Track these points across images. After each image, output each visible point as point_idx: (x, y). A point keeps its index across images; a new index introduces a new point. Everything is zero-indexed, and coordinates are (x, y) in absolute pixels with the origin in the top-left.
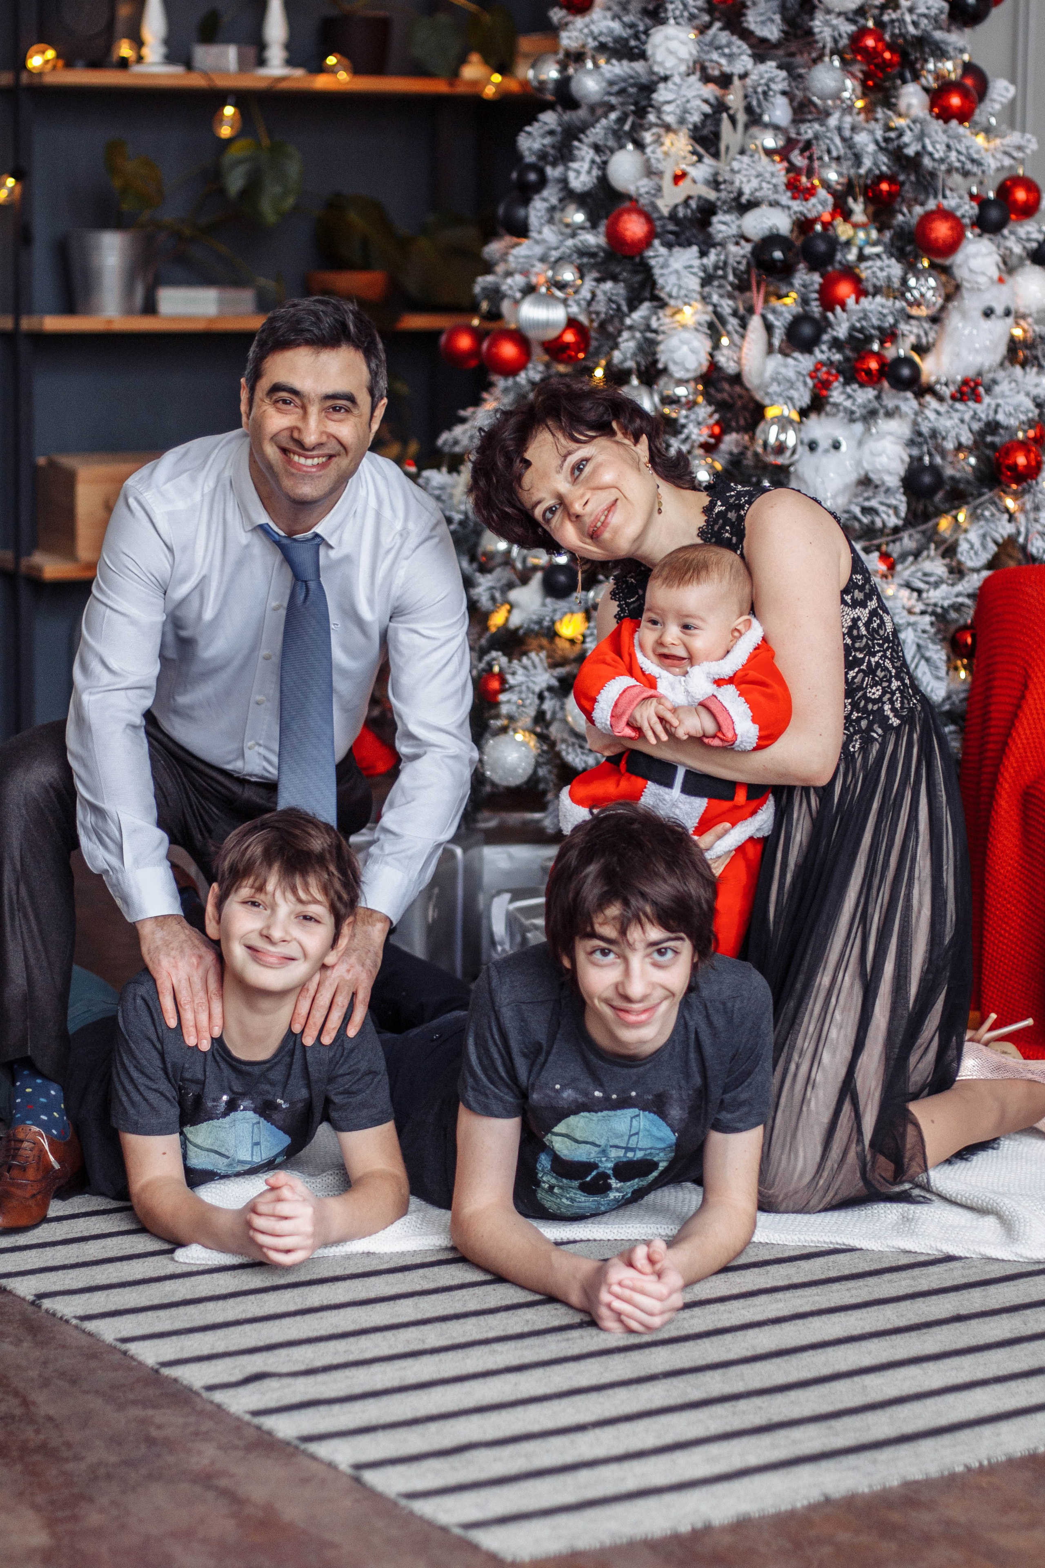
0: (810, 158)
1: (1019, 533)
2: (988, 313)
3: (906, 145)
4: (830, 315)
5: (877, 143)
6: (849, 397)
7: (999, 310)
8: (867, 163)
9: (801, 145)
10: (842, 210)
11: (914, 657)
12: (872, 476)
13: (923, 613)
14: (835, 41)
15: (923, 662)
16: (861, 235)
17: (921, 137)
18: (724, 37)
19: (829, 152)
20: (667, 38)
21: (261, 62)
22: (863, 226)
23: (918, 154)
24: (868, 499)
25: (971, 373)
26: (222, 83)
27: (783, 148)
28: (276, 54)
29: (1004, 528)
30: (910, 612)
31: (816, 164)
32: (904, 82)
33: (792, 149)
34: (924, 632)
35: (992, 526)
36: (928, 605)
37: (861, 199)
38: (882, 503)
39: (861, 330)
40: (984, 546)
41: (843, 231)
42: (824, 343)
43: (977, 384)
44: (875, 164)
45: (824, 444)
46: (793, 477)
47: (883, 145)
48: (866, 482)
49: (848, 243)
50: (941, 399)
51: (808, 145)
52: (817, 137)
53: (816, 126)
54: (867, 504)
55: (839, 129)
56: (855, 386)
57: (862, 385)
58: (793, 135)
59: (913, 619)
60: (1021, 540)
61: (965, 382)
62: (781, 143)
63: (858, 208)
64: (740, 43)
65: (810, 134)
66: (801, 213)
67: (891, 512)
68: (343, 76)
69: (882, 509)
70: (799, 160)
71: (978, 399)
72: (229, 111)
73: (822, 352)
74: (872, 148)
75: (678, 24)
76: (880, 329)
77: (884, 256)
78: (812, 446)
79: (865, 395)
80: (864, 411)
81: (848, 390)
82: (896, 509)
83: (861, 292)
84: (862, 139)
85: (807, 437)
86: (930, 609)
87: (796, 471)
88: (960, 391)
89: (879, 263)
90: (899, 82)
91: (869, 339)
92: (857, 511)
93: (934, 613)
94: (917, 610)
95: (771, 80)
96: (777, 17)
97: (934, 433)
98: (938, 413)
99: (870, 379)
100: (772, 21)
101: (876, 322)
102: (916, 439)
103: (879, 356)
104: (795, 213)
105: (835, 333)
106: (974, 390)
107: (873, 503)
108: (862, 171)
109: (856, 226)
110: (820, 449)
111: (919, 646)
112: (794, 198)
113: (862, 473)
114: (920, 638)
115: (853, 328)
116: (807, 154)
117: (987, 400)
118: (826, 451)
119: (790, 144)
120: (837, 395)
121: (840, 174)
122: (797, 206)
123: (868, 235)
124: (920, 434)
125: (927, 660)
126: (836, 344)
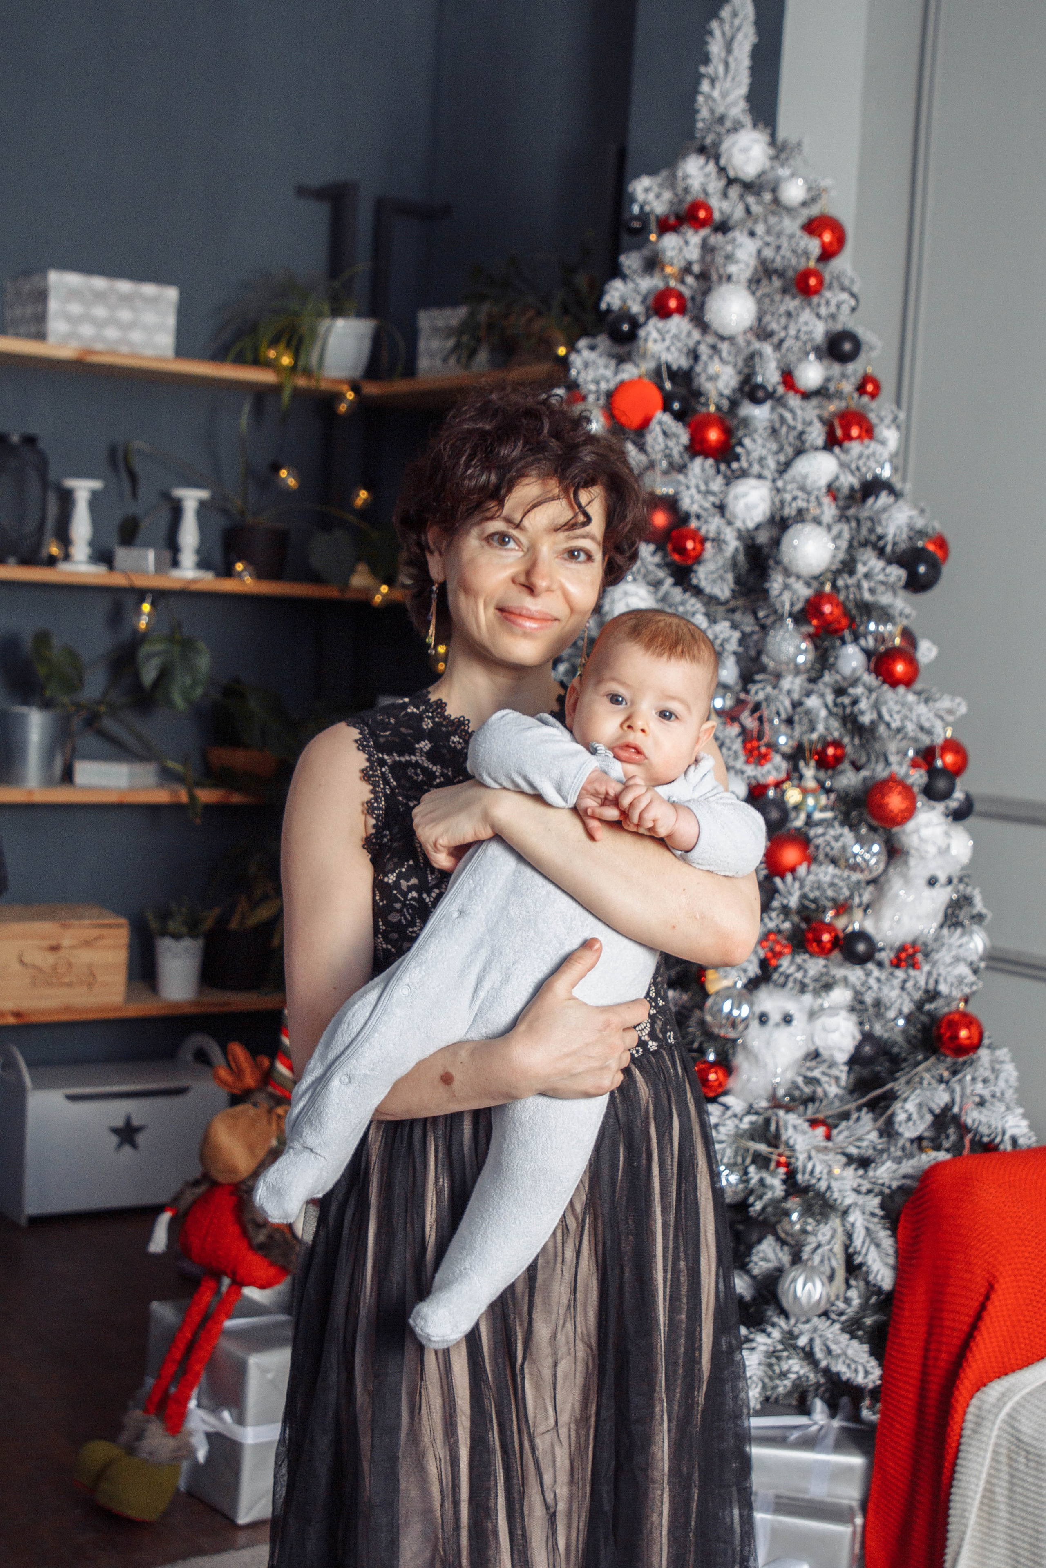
0: (761, 719)
1: (953, 1102)
2: (932, 882)
3: (862, 713)
4: (778, 880)
5: (826, 706)
6: (799, 968)
7: (943, 879)
8: (821, 728)
9: (750, 706)
10: (794, 775)
11: (863, 1243)
12: (821, 1050)
13: (869, 1192)
14: (792, 605)
15: (873, 1248)
16: (811, 801)
17: (876, 707)
18: (677, 594)
19: (778, 714)
20: (626, 594)
21: (175, 563)
22: (813, 792)
23: (872, 722)
24: (810, 1069)
25: (909, 939)
26: (140, 582)
27: (732, 709)
28: (188, 558)
29: (940, 1098)
30: (857, 1191)
31: (767, 727)
32: (844, 642)
33: (743, 711)
34: (873, 1214)
35: (928, 1094)
36: (874, 1183)
37: (812, 763)
38: (824, 1073)
39: (814, 901)
40: (922, 1117)
41: (793, 796)
42: (774, 910)
43: (915, 952)
44: (827, 728)
45: (775, 1017)
46: (739, 1049)
47: (835, 710)
48: (815, 1055)
49: (797, 808)
50: (880, 965)
51: (757, 707)
52: (767, 699)
53: (769, 689)
54: (810, 1074)
55: (789, 692)
56: (806, 956)
57: (812, 955)
58: (742, 696)
59: (861, 1199)
60: (956, 1110)
61: (903, 948)
62: (729, 703)
63: (809, 772)
64: (693, 601)
65: (761, 696)
66: (755, 778)
67: (833, 1082)
68: (248, 579)
69: (824, 1079)
70: (750, 723)
71: (915, 966)
72: (146, 607)
73: (771, 919)
74: (823, 713)
75: (635, 580)
76: (834, 900)
77: (836, 824)
78: (763, 1019)
79: (815, 966)
80: (818, 985)
81: (799, 959)
82: (837, 1079)
83: (811, 860)
84: (813, 702)
85: (758, 1009)
86: (877, 1189)
87: (743, 1043)
88: (898, 957)
89: (832, 832)
90: (838, 643)
91: (824, 910)
92: (800, 1080)
93: (881, 1193)
94: (864, 1189)
95: (726, 640)
96: (730, 577)
97: (877, 1004)
98: (878, 980)
99: (823, 951)
100: (722, 578)
101: (830, 893)
102: (857, 1007)
103: (830, 928)
104: (749, 777)
105: (785, 902)
106: (912, 956)
107: (816, 1073)
108: (815, 736)
109: (805, 792)
110: (772, 1022)
111: (867, 1229)
112: (747, 762)
113: (812, 1048)
114: (868, 1221)
115: (804, 896)
116: (757, 714)
117: (926, 968)
118: (777, 1025)
119: (740, 703)
120: (785, 963)
121: (790, 737)
122: (751, 770)
123: (817, 801)
124: (862, 1002)
125: (878, 1246)
126: (785, 910)
